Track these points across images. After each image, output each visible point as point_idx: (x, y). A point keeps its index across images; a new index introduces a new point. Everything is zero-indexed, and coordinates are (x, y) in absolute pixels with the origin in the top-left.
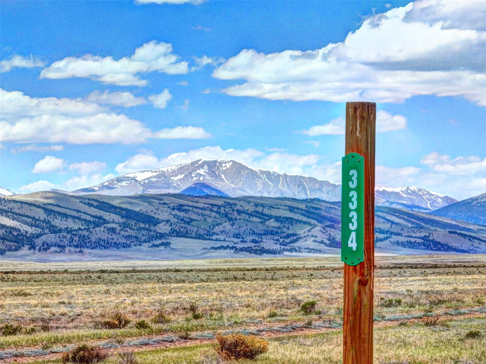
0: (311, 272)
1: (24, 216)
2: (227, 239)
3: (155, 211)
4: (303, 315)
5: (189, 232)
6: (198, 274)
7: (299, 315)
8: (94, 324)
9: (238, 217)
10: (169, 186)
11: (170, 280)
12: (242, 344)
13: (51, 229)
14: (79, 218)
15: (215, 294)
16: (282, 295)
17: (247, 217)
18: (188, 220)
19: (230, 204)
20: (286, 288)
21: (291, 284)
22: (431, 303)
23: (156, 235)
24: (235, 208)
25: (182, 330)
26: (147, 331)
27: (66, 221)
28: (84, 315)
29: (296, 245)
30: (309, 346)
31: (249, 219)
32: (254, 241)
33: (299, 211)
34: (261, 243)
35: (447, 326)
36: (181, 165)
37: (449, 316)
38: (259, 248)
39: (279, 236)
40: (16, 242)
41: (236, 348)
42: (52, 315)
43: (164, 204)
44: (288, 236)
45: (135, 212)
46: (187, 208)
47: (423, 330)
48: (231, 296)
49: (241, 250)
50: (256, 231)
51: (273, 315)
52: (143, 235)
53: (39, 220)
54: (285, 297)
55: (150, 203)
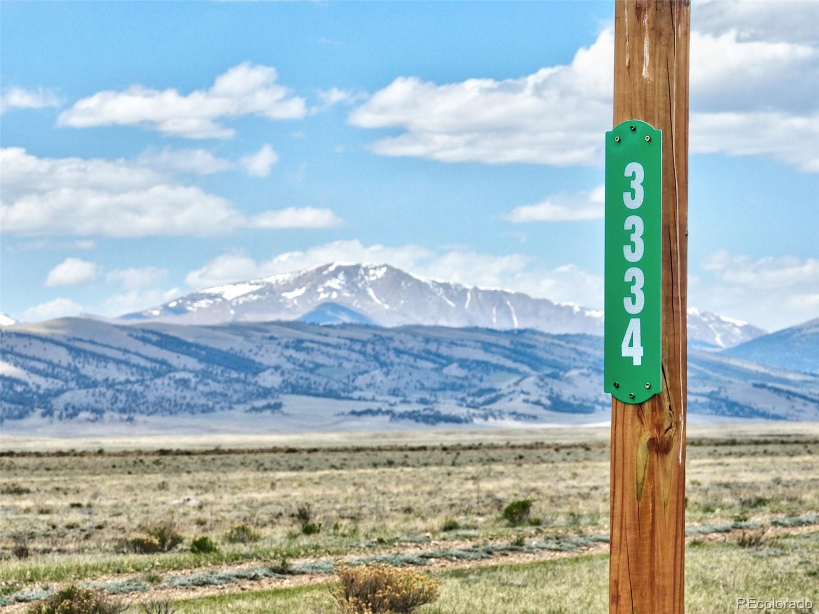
0: (519, 452)
1: (33, 359)
2: (378, 398)
3: (255, 350)
4: (508, 526)
5: (313, 386)
6: (327, 457)
7: (499, 527)
8: (116, 544)
9: (396, 360)
10: (279, 307)
11: (278, 467)
12: (386, 584)
13: (80, 382)
14: (127, 363)
15: (351, 490)
16: (470, 491)
17: (412, 360)
18: (311, 366)
19: (382, 338)
20: (475, 479)
21: (485, 471)
22: (743, 503)
23: (258, 390)
24: (392, 345)
25: (279, 555)
26: (212, 558)
27: (106, 367)
28: (109, 527)
29: (494, 407)
30: (519, 586)
31: (414, 364)
32: (423, 401)
33: (500, 350)
34: (435, 404)
35: (782, 547)
36: (299, 272)
37: (779, 527)
38: (432, 413)
39: (465, 392)
40: (20, 403)
41: (375, 592)
42: (50, 528)
43: (271, 338)
44: (481, 393)
45: (221, 352)
46: (310, 345)
47: (739, 555)
48: (378, 492)
49: (402, 416)
50: (426, 384)
51: (450, 527)
52: (236, 391)
53: (59, 366)
54: (475, 495)
55: (247, 337)
